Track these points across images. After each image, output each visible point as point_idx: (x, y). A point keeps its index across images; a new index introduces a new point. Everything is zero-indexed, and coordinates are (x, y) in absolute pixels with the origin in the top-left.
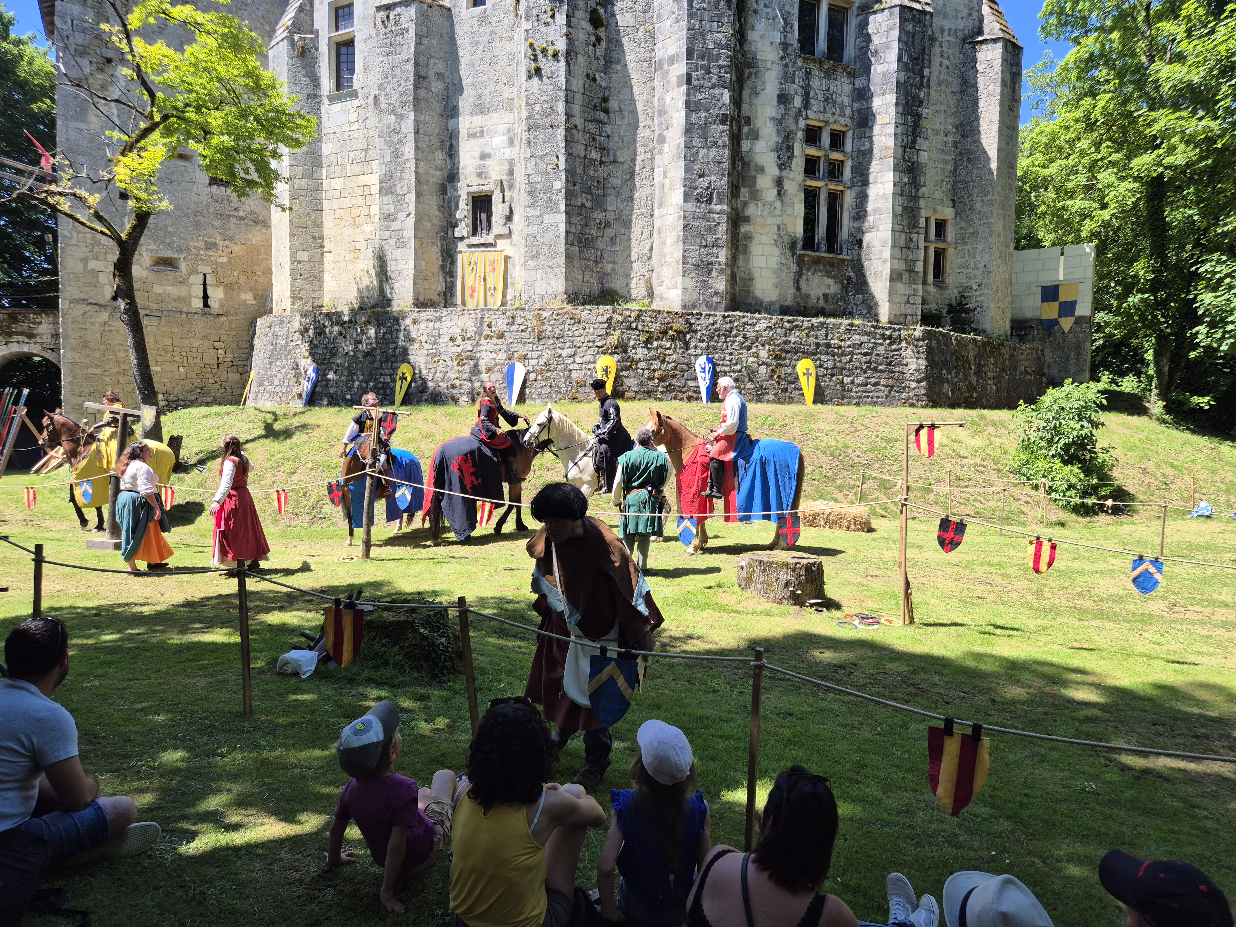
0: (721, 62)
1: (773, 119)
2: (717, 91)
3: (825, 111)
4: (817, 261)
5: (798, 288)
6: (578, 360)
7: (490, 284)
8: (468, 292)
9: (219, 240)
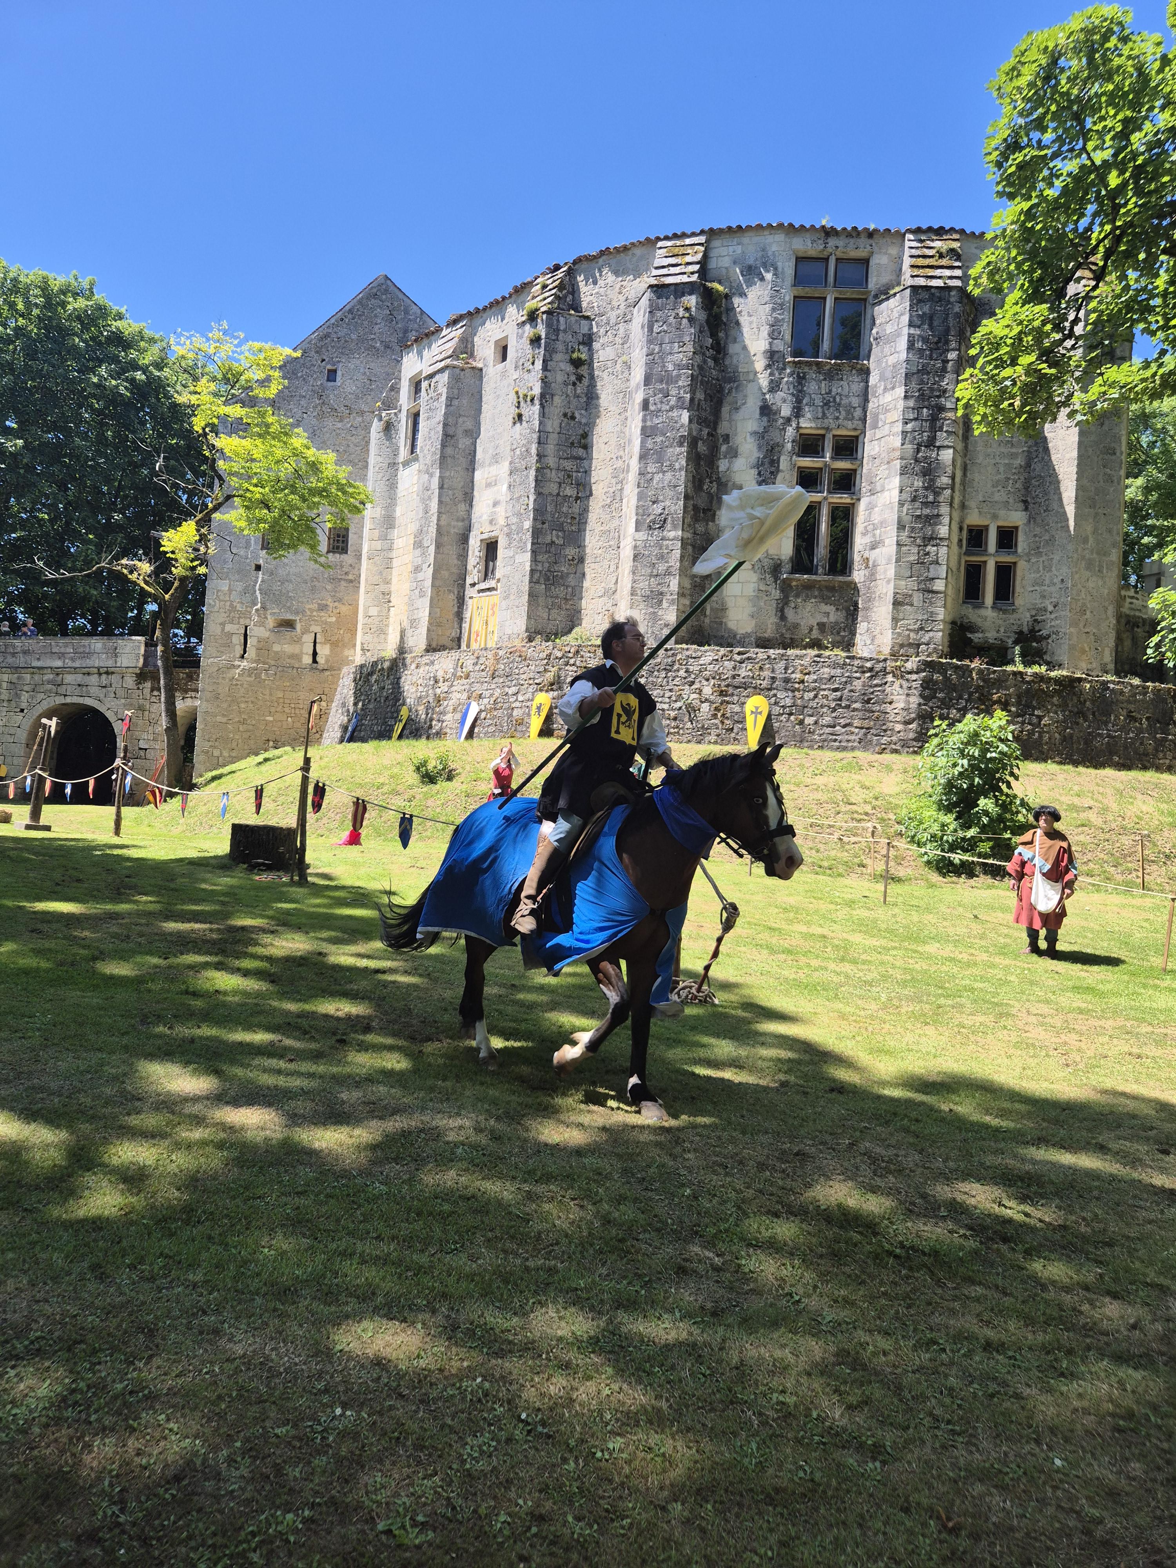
0: (680, 383)
1: (755, 433)
2: (675, 413)
3: (824, 416)
4: (808, 587)
5: (783, 618)
6: (520, 698)
7: (490, 629)
8: (473, 637)
9: (329, 602)
